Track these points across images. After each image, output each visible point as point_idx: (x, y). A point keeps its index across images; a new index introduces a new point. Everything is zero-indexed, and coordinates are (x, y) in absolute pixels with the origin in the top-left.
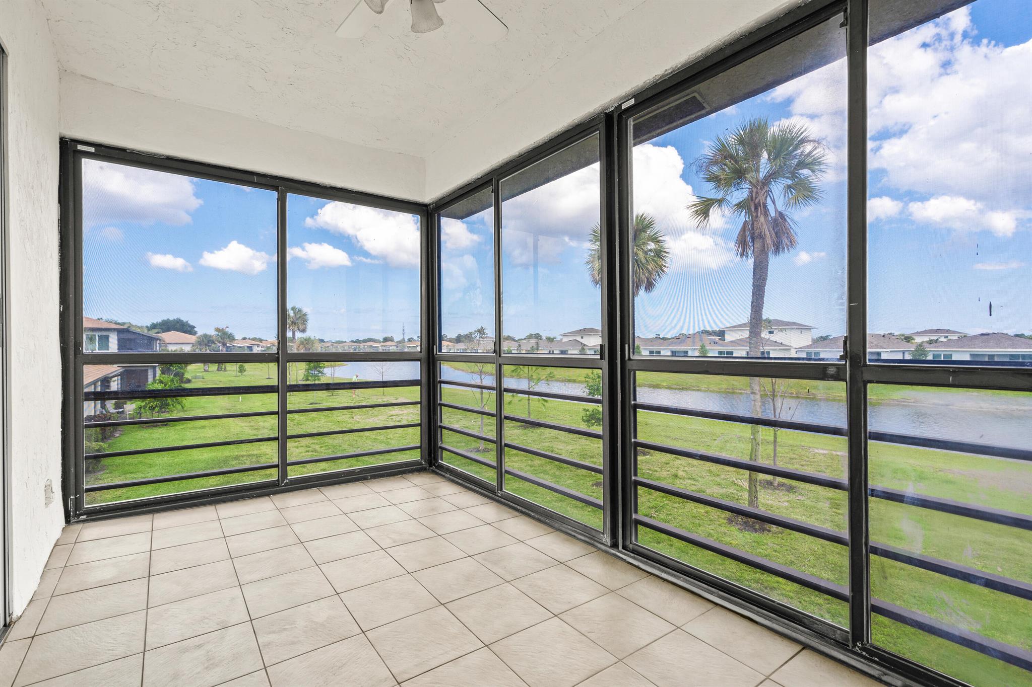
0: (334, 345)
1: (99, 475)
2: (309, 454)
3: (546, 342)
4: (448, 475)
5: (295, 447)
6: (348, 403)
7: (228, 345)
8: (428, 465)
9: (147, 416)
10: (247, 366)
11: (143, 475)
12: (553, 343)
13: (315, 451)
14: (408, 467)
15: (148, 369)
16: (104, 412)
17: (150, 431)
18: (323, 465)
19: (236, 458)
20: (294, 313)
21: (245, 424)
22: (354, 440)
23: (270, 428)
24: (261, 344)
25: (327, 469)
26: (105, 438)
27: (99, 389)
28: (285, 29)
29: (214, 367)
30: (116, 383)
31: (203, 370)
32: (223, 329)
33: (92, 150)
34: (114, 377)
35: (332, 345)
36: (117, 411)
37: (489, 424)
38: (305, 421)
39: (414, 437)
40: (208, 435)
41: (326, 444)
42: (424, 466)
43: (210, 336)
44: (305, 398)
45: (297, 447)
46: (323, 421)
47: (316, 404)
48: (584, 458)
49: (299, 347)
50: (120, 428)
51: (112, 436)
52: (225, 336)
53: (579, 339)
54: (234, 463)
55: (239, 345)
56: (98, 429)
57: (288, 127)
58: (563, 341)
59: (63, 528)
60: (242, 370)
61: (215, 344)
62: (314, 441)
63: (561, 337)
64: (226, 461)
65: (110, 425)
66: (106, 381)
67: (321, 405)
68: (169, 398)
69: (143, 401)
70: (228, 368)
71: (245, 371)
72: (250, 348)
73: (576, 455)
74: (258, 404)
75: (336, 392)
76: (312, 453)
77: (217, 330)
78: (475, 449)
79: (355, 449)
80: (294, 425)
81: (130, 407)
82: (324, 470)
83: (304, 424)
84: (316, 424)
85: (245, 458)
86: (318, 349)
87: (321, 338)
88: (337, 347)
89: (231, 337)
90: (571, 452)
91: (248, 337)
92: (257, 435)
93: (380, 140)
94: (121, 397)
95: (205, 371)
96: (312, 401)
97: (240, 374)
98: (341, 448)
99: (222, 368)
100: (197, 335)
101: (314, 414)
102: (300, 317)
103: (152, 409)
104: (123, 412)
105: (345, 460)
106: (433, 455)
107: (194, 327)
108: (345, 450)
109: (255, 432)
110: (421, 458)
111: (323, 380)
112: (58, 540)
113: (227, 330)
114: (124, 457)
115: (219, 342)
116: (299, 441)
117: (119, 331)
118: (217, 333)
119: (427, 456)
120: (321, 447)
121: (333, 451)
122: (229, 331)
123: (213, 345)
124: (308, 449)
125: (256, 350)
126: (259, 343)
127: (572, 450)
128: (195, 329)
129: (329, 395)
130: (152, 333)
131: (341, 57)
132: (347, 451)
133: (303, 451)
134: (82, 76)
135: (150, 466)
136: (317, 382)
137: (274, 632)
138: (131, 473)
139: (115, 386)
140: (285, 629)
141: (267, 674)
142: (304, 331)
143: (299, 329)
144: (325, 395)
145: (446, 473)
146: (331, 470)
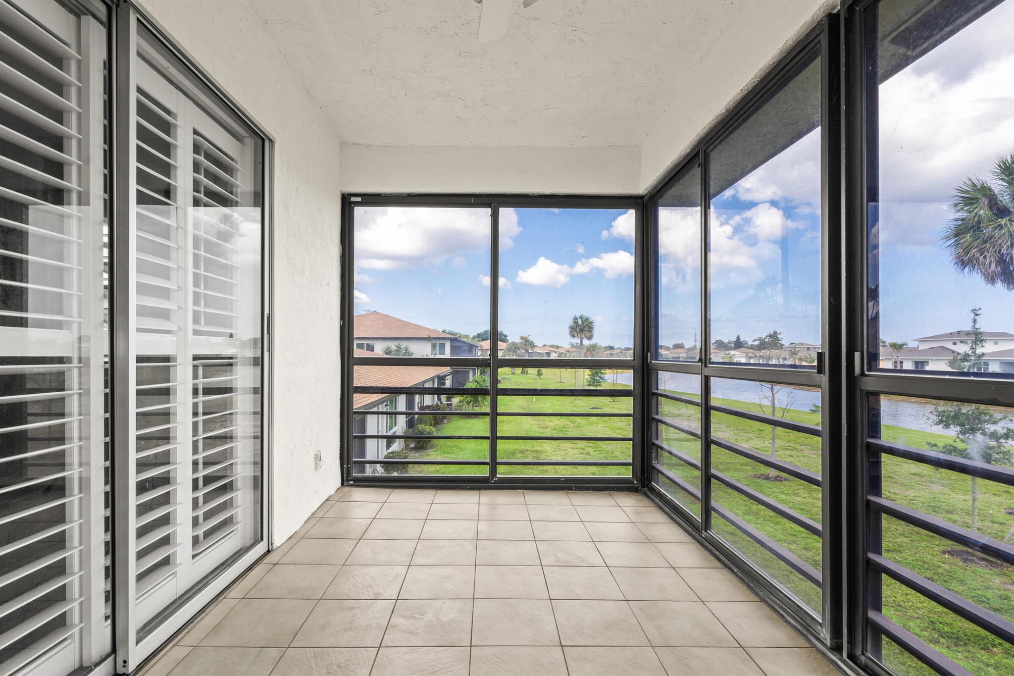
0: (624, 351)
1: (430, 452)
2: (583, 456)
3: (890, 350)
4: (657, 501)
5: (572, 448)
6: (628, 410)
7: (530, 351)
8: (640, 485)
9: (466, 409)
10: (544, 371)
11: (455, 456)
12: (901, 350)
13: (588, 454)
14: (619, 484)
15: (469, 371)
16: (439, 404)
17: (466, 421)
18: (593, 469)
19: (522, 452)
20: (582, 321)
21: (534, 422)
22: (626, 447)
23: (554, 427)
24: (557, 350)
25: (596, 473)
26: (437, 423)
27: (436, 386)
28: (462, 54)
29: (518, 370)
30: (449, 380)
31: (511, 373)
32: (526, 337)
33: (359, 199)
34: (448, 376)
35: (621, 352)
36: (447, 403)
37: (788, 448)
38: (585, 425)
39: (625, 452)
40: (505, 429)
41: (600, 449)
42: (636, 485)
43: (517, 344)
44: (588, 402)
45: (573, 449)
46: (601, 426)
47: (597, 408)
48: (934, 511)
49: (586, 353)
50: (448, 417)
51: (442, 422)
52: (527, 343)
53: (949, 345)
54: (519, 455)
55: (539, 352)
56: (432, 416)
57: (499, 146)
58: (920, 349)
59: (338, 489)
60: (539, 374)
61: (520, 350)
62: (589, 445)
63: (918, 343)
64: (513, 453)
65: (441, 414)
66: (441, 379)
67: (602, 410)
68: (479, 396)
69: (462, 397)
70: (529, 372)
71: (542, 374)
72: (548, 354)
73: (921, 505)
74: (548, 405)
75: (617, 399)
76: (586, 456)
77: (522, 338)
78: (764, 475)
79: (626, 457)
80: (574, 427)
81: (456, 400)
82: (594, 474)
83: (583, 427)
84: (594, 428)
85: (529, 453)
86: (604, 356)
87: (611, 345)
88: (626, 354)
89: (532, 345)
90: (912, 500)
91: (548, 345)
92: (542, 433)
93: (585, 137)
94: (451, 392)
95: (513, 373)
96: (594, 406)
97: (538, 377)
98: (613, 455)
99: (525, 372)
100: (509, 343)
101: (594, 418)
102: (587, 325)
103: (468, 403)
104: (451, 404)
105: (616, 467)
106: (646, 475)
107: (506, 336)
108: (616, 456)
109: (540, 430)
110: (633, 477)
111: (604, 386)
112: (330, 497)
113: (529, 338)
114: (445, 440)
115: (523, 349)
116: (576, 443)
117: (452, 340)
118: (521, 341)
119: (639, 475)
120: (595, 451)
121: (605, 457)
122: (531, 339)
123: (518, 351)
124: (582, 451)
125: (554, 356)
126: (555, 350)
127: (916, 497)
128: (507, 338)
129: (611, 401)
130: (474, 342)
131: (517, 63)
132: (618, 458)
133: (578, 452)
134: (353, 144)
135: (462, 450)
136: (599, 388)
137: (405, 617)
138: (449, 453)
139: (448, 384)
140: (414, 617)
141: (377, 653)
142: (590, 338)
143: (586, 337)
144: (607, 401)
145: (657, 498)
146: (600, 475)
